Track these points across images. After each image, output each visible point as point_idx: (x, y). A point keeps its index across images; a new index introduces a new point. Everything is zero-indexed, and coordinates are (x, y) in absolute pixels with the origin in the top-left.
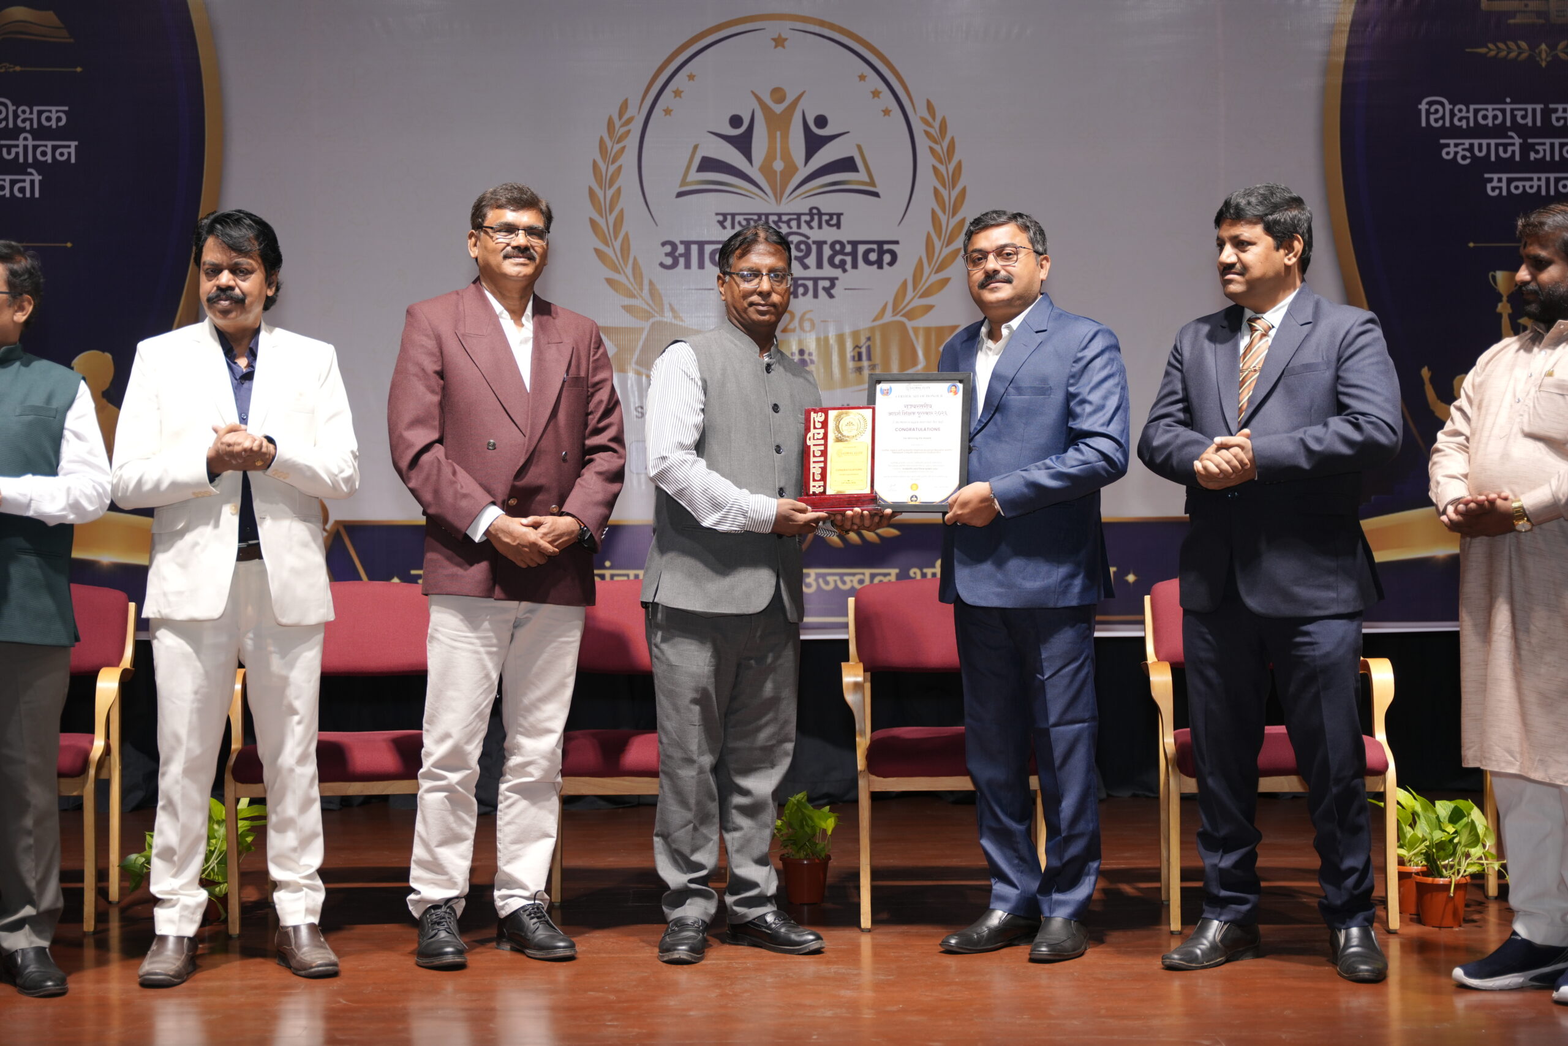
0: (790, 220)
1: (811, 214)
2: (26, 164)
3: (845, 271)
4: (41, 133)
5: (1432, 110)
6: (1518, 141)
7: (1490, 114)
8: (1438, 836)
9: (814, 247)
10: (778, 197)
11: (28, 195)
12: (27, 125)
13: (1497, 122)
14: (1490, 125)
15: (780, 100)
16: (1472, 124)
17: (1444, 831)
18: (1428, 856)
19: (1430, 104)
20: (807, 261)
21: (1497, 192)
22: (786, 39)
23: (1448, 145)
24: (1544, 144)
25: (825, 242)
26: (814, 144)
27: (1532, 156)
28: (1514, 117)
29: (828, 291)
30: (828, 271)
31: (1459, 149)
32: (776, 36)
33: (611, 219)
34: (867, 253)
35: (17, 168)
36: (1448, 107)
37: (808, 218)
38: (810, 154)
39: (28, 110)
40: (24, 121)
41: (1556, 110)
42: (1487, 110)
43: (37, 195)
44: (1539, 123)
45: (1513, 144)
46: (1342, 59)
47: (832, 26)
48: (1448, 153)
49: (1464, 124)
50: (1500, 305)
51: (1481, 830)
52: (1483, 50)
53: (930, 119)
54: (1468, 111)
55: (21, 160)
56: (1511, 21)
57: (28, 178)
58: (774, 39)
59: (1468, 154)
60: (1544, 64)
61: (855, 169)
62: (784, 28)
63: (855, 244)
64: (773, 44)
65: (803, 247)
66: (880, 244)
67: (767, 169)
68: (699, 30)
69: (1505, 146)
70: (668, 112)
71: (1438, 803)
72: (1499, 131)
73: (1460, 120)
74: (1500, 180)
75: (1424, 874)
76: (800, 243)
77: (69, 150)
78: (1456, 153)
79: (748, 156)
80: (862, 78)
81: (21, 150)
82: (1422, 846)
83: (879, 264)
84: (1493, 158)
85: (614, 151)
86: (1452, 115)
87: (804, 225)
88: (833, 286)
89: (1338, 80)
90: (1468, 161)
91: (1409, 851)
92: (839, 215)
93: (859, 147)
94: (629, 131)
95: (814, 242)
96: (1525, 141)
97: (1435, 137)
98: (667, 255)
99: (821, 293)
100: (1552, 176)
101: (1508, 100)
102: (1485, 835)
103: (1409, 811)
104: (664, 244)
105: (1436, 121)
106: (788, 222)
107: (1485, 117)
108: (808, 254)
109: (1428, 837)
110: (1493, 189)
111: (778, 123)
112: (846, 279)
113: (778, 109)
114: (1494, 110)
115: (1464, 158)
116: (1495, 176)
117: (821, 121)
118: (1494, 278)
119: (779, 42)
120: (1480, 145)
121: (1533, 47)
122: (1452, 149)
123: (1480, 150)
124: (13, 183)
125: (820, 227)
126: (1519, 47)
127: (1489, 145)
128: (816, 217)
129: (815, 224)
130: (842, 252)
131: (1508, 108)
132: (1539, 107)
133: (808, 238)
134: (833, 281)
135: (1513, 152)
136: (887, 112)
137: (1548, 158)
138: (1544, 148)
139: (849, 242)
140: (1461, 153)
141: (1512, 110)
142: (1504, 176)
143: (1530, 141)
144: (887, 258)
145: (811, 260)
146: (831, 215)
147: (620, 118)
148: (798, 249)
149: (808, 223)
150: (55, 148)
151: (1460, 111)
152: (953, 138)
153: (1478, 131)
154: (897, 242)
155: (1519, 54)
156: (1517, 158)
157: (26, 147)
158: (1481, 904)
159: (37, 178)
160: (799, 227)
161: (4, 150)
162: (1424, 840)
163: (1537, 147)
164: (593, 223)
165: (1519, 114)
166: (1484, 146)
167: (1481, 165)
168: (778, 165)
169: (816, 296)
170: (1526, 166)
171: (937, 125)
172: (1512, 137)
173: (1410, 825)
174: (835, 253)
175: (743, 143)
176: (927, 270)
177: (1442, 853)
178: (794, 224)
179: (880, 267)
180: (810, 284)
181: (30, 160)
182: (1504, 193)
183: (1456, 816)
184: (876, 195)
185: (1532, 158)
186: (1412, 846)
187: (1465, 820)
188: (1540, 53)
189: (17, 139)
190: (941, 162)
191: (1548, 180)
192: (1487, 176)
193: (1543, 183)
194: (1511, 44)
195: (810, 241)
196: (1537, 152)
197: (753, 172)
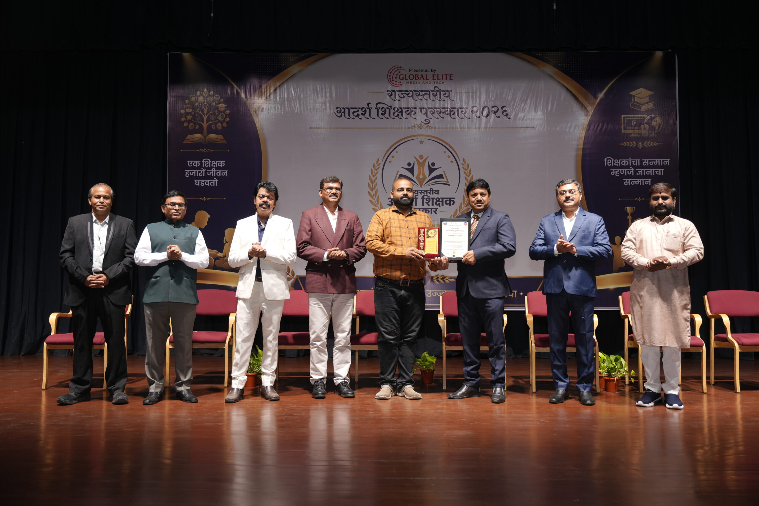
0: (424, 192)
1: (430, 190)
2: (214, 177)
3: (440, 206)
4: (218, 168)
5: (608, 161)
6: (633, 170)
7: (625, 162)
8: (611, 366)
9: (431, 199)
10: (421, 186)
11: (214, 185)
12: (214, 166)
13: (627, 164)
14: (625, 165)
15: (422, 158)
16: (620, 165)
17: (613, 364)
18: (608, 372)
19: (608, 159)
20: (429, 203)
21: (627, 184)
22: (423, 142)
23: (613, 171)
24: (641, 171)
25: (434, 198)
26: (431, 171)
27: (637, 174)
28: (632, 163)
29: (435, 212)
30: (435, 206)
31: (616, 172)
32: (421, 141)
33: (374, 192)
34: (446, 201)
35: (211, 178)
36: (613, 160)
37: (429, 191)
38: (430, 173)
39: (214, 162)
40: (213, 165)
41: (644, 161)
42: (624, 161)
43: (216, 185)
44: (639, 165)
45: (632, 171)
46: (582, 147)
47: (436, 138)
48: (613, 173)
49: (617, 165)
50: (628, 216)
51: (624, 364)
52: (623, 144)
53: (464, 164)
54: (618, 161)
55: (212, 176)
56: (631, 136)
57: (214, 181)
58: (420, 142)
59: (619, 174)
60: (640, 148)
61: (443, 178)
62: (423, 138)
63: (443, 199)
64: (420, 143)
65: (428, 199)
66: (450, 198)
67: (418, 178)
68: (399, 139)
69: (629, 171)
70: (390, 162)
71: (611, 356)
72: (627, 167)
73: (616, 164)
74: (628, 181)
75: (607, 377)
76: (427, 198)
77: (225, 173)
78: (615, 173)
79: (413, 175)
80: (445, 152)
81: (212, 173)
82: (606, 369)
83: (450, 204)
84: (626, 175)
85: (375, 173)
86: (614, 162)
87: (428, 193)
88: (436, 210)
89: (581, 152)
90: (619, 175)
91: (602, 370)
92: (438, 191)
93: (444, 172)
94: (379, 167)
95: (431, 198)
96: (635, 170)
97: (609, 169)
98: (390, 202)
99: (433, 212)
100: (643, 180)
101: (630, 158)
102: (625, 366)
103: (603, 359)
104: (389, 199)
105: (609, 164)
106: (424, 193)
107: (623, 163)
108: (429, 201)
109: (608, 366)
110: (626, 183)
111: (421, 165)
112: (440, 209)
113: (421, 161)
114: (626, 161)
115: (617, 174)
116: (627, 180)
117: (433, 164)
118: (626, 209)
119: (422, 142)
120: (622, 171)
121: (637, 143)
122: (614, 172)
123: (622, 172)
124: (210, 182)
125: (433, 194)
126: (633, 143)
127: (624, 171)
128: (432, 191)
129: (431, 193)
130: (439, 201)
131: (630, 160)
132: (639, 160)
133: (429, 197)
134: (436, 209)
135: (632, 173)
136: (452, 162)
137: (642, 175)
138: (641, 172)
139: (441, 198)
140: (617, 173)
141: (631, 161)
142: (629, 180)
143: (636, 170)
144: (452, 203)
145: (430, 203)
146: (436, 191)
147: (377, 163)
148: (426, 200)
149: (429, 193)
150: (221, 172)
151: (616, 161)
152: (470, 169)
153: (622, 167)
154: (455, 198)
155: (633, 145)
156: (633, 175)
157: (214, 172)
158: (624, 386)
159: (216, 180)
160: (427, 194)
161: (208, 173)
162: (607, 367)
163: (639, 172)
164: (369, 193)
165: (633, 162)
166: (623, 171)
167: (622, 177)
168: (421, 177)
169: (431, 213)
170: (636, 177)
171: (466, 165)
172: (631, 169)
173: (603, 363)
174: (437, 201)
175: (411, 171)
176: (463, 206)
177: (612, 371)
178: (425, 193)
179: (450, 205)
180: (430, 210)
181: (215, 176)
182: (629, 184)
183: (616, 360)
184: (449, 185)
185: (637, 175)
186: (603, 369)
187: (619, 361)
188: (639, 145)
189: (211, 170)
190: (467, 176)
191: (642, 181)
192: (624, 180)
193: (640, 182)
194: (631, 142)
195: (430, 198)
196: (639, 173)
197: (414, 179)
